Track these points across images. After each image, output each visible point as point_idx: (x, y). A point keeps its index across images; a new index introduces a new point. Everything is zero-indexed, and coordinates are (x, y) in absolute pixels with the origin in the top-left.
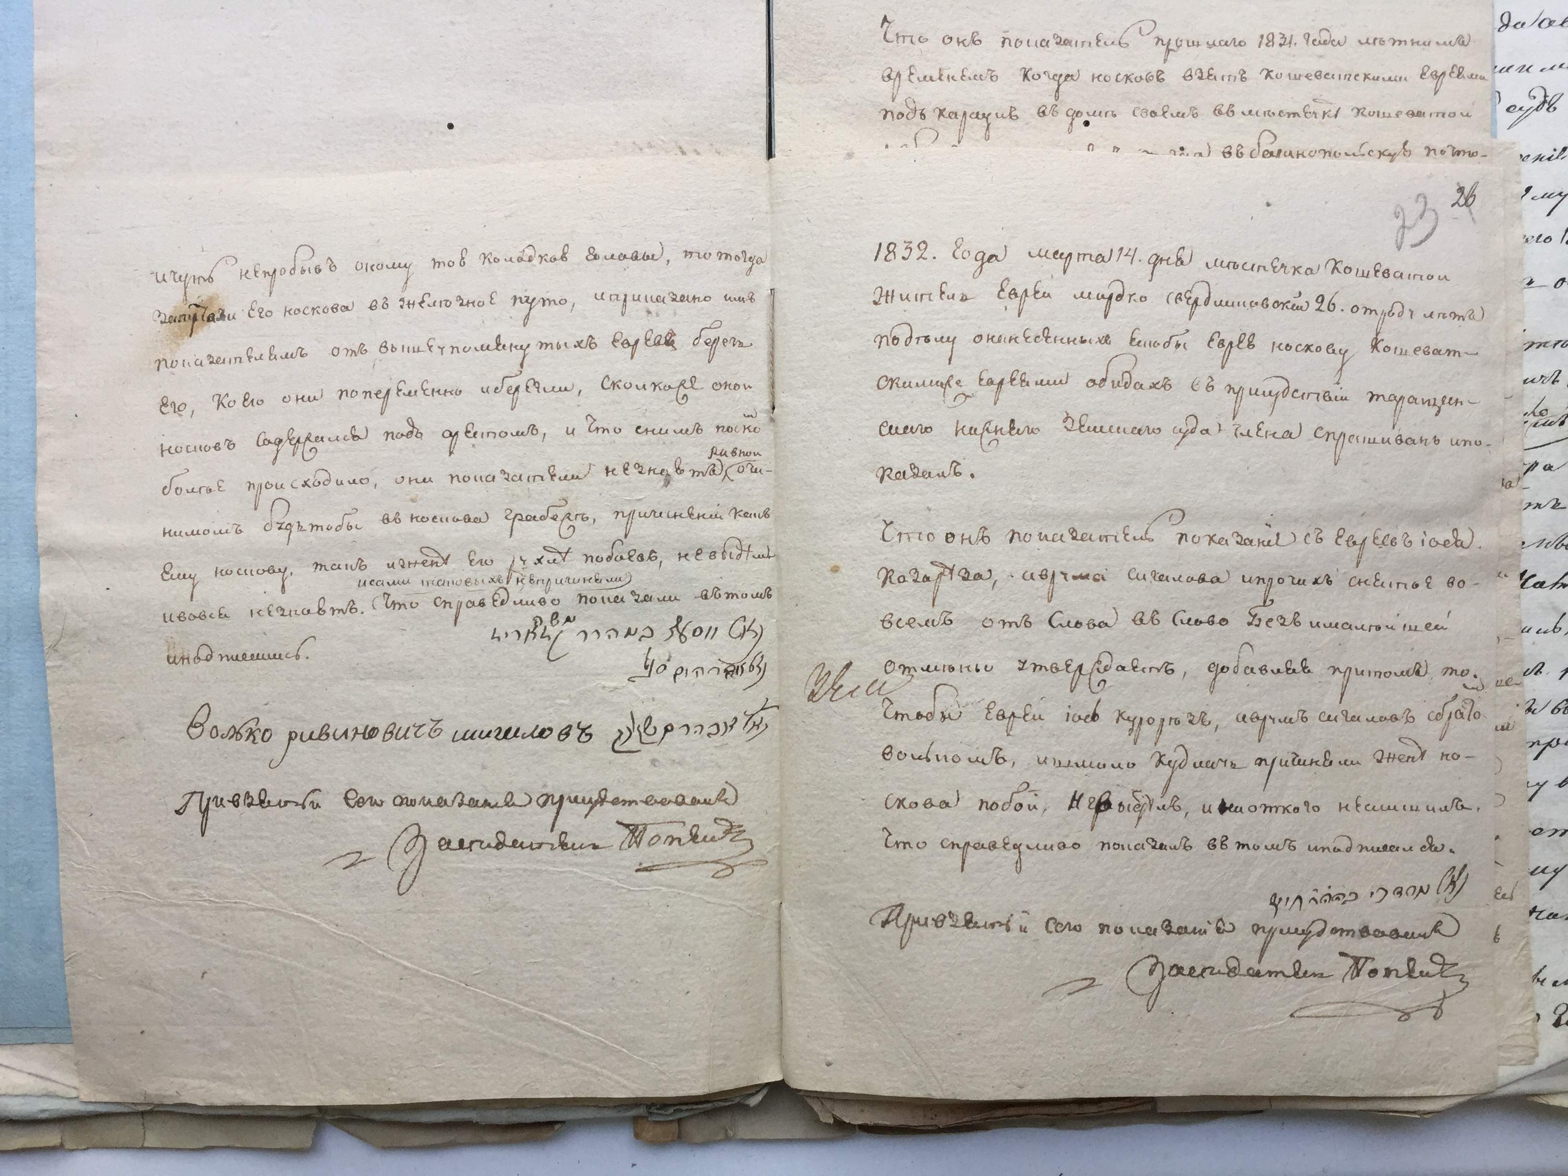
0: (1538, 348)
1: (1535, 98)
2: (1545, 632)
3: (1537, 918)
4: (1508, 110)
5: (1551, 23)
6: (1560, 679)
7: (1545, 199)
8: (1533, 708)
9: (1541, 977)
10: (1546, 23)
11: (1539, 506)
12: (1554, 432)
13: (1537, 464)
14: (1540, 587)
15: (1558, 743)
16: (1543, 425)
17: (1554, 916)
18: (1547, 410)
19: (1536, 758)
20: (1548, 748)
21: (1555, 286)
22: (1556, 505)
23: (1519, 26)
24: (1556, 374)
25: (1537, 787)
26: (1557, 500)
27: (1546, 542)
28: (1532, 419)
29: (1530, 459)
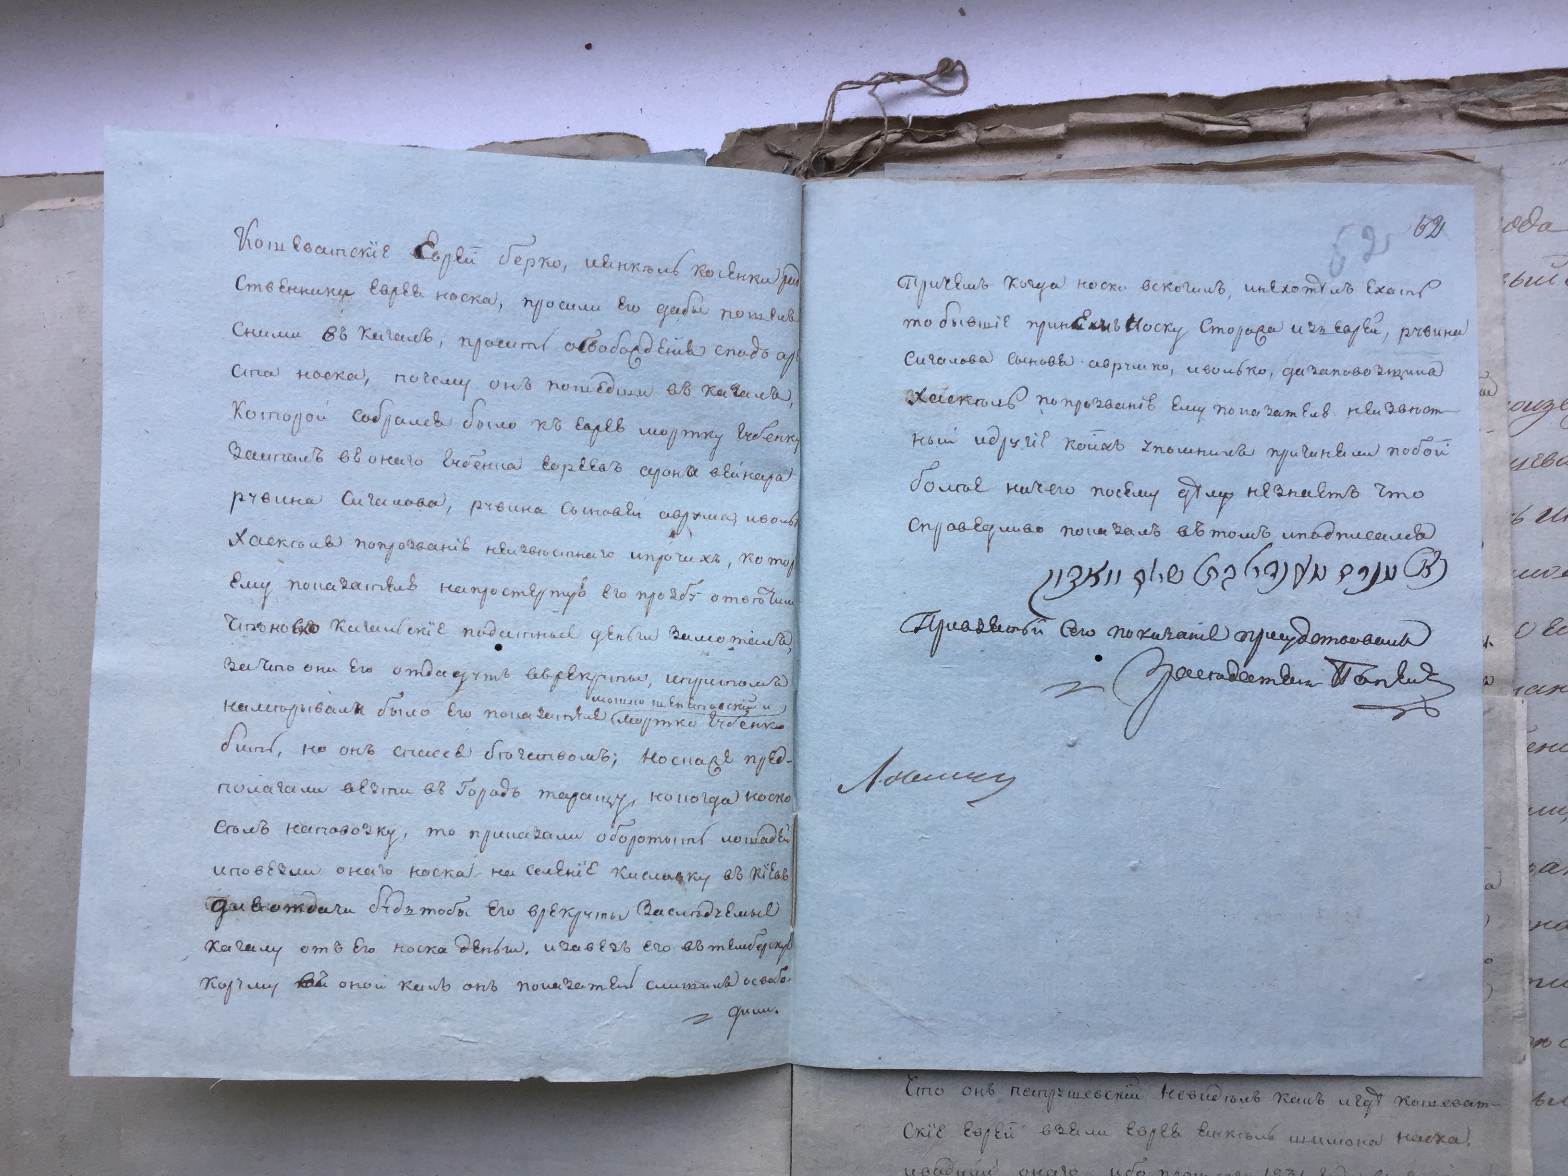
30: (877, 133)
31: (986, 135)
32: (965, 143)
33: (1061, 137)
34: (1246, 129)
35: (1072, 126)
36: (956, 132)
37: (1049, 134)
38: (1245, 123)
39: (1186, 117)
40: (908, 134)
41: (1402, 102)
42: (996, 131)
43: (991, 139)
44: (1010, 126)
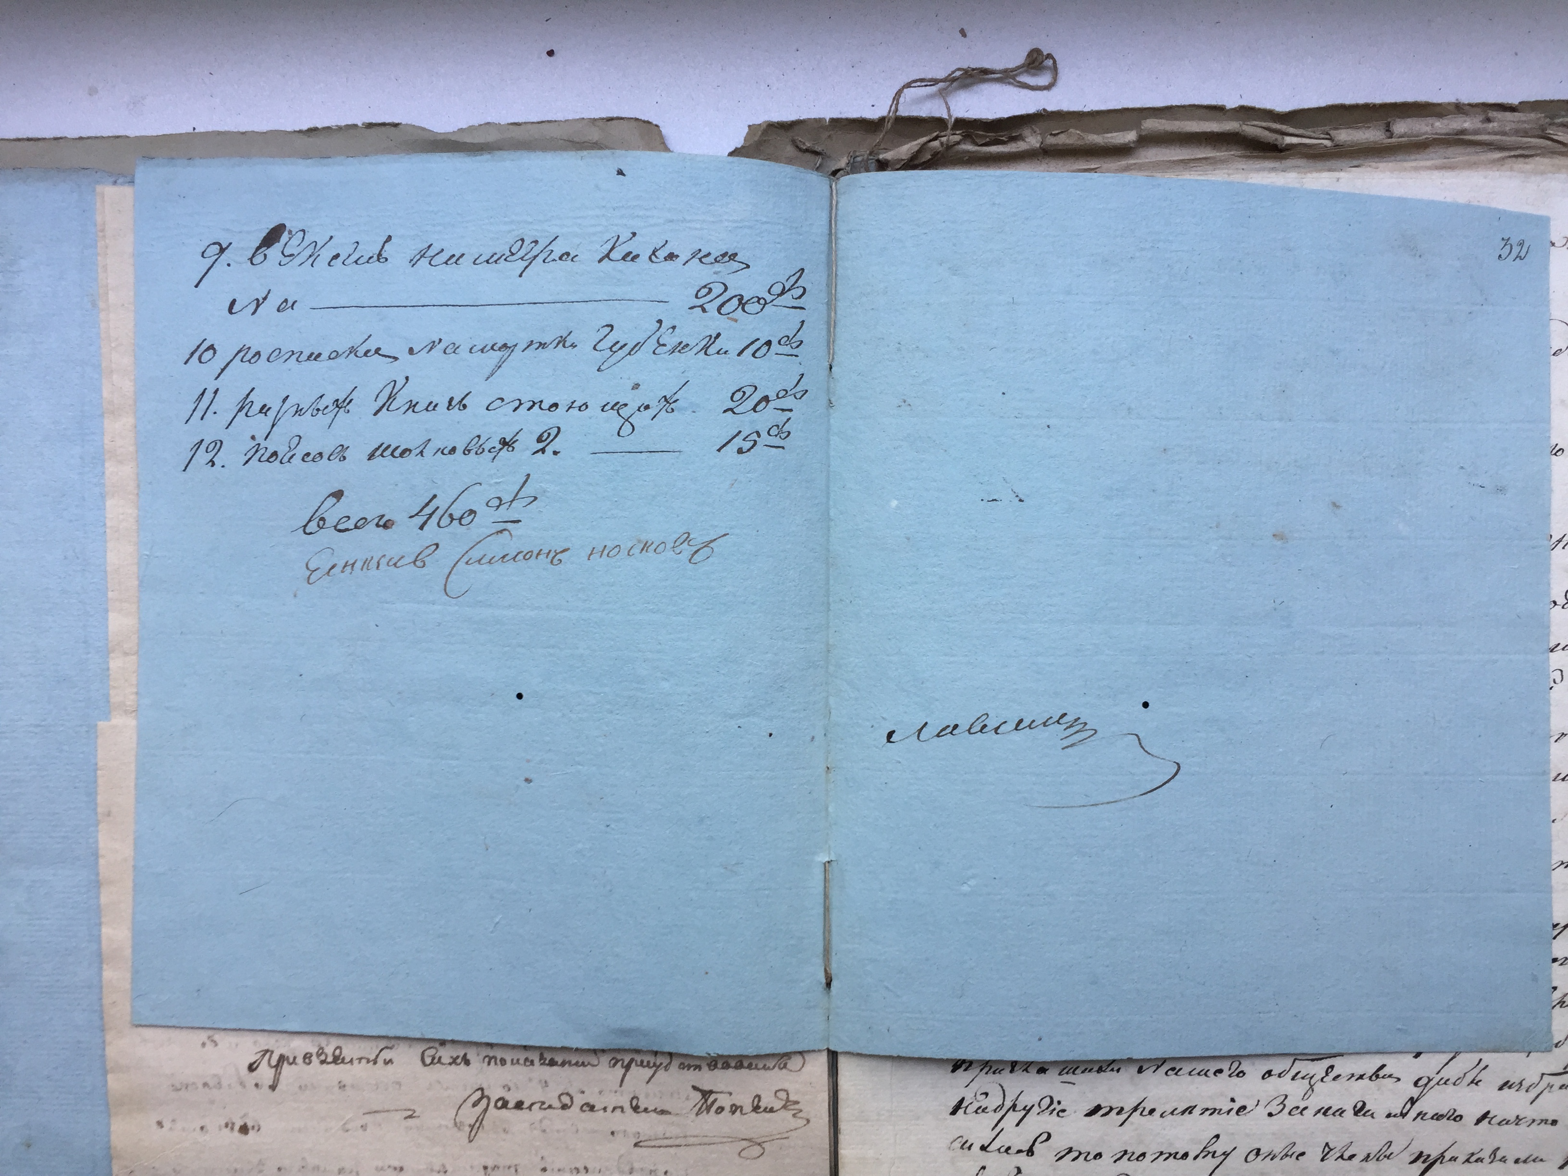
30: (935, 134)
31: (1051, 140)
32: (1028, 147)
33: (1132, 145)
34: (1327, 143)
35: (1143, 133)
36: (1020, 135)
37: (1119, 142)
38: (1328, 137)
39: (1264, 128)
40: (967, 137)
41: (1488, 120)
42: (1062, 136)
43: (1058, 144)
44: (1078, 132)
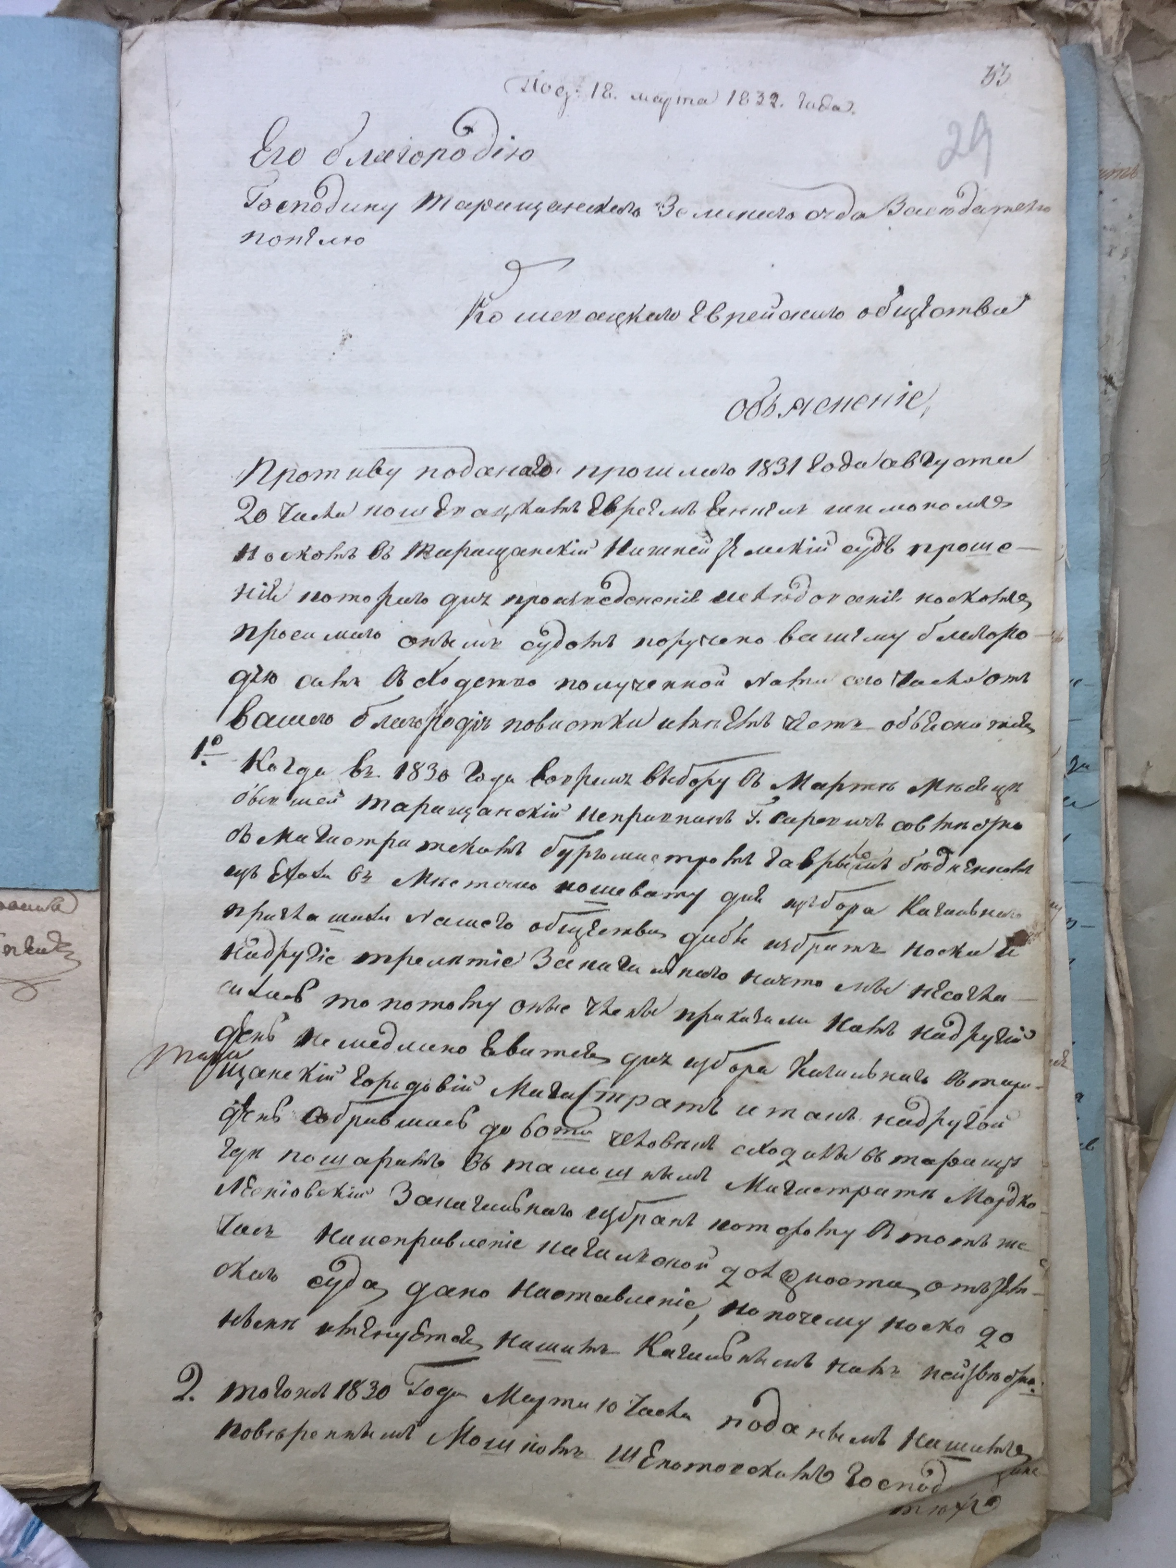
0: (863, 789)
1: (872, 538)
2: (860, 1077)
3: (839, 1371)
4: (844, 550)
5: (893, 463)
6: (873, 1125)
7: (877, 641)
8: (845, 1153)
9: (839, 1432)
10: (888, 463)
11: (858, 949)
12: (876, 876)
13: (857, 906)
14: (857, 1030)
15: (868, 1192)
16: (866, 867)
17: (858, 1370)
18: (869, 853)
19: (845, 1206)
20: (858, 1196)
21: (883, 729)
22: (876, 949)
23: (860, 466)
24: (881, 817)
25: (845, 1236)
26: (877, 944)
27: (864, 986)
28: (854, 862)
29: (849, 902)
